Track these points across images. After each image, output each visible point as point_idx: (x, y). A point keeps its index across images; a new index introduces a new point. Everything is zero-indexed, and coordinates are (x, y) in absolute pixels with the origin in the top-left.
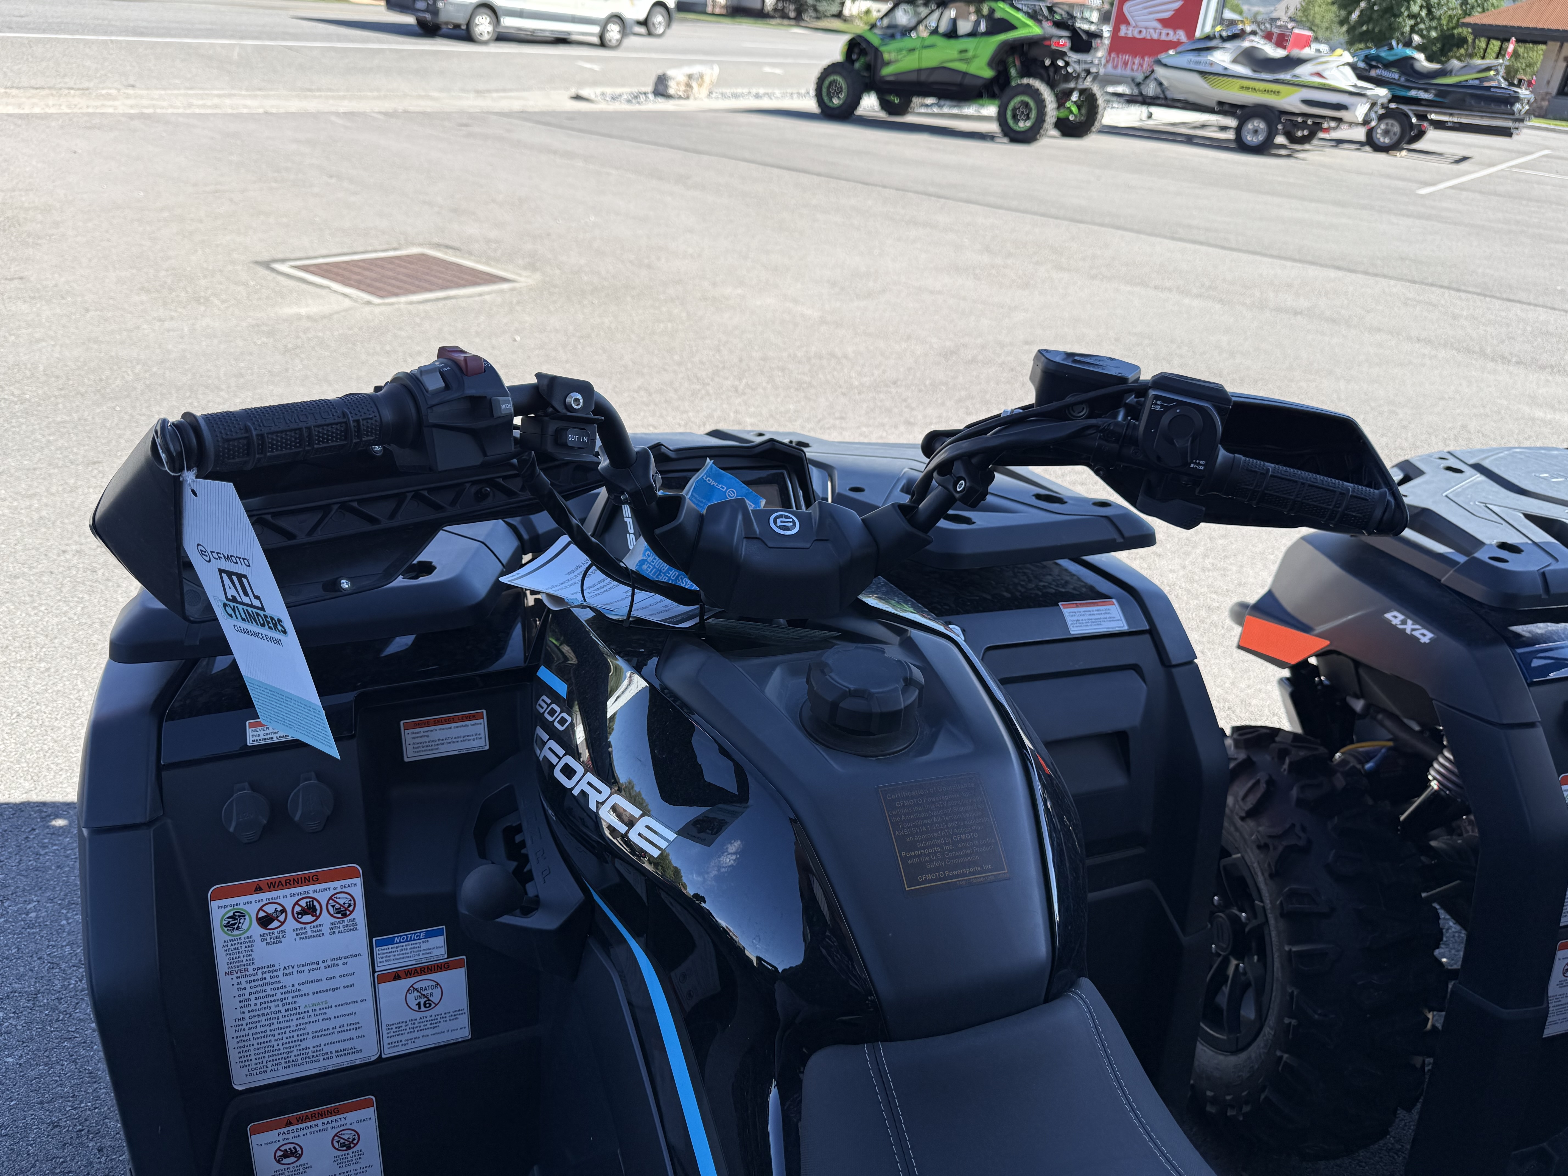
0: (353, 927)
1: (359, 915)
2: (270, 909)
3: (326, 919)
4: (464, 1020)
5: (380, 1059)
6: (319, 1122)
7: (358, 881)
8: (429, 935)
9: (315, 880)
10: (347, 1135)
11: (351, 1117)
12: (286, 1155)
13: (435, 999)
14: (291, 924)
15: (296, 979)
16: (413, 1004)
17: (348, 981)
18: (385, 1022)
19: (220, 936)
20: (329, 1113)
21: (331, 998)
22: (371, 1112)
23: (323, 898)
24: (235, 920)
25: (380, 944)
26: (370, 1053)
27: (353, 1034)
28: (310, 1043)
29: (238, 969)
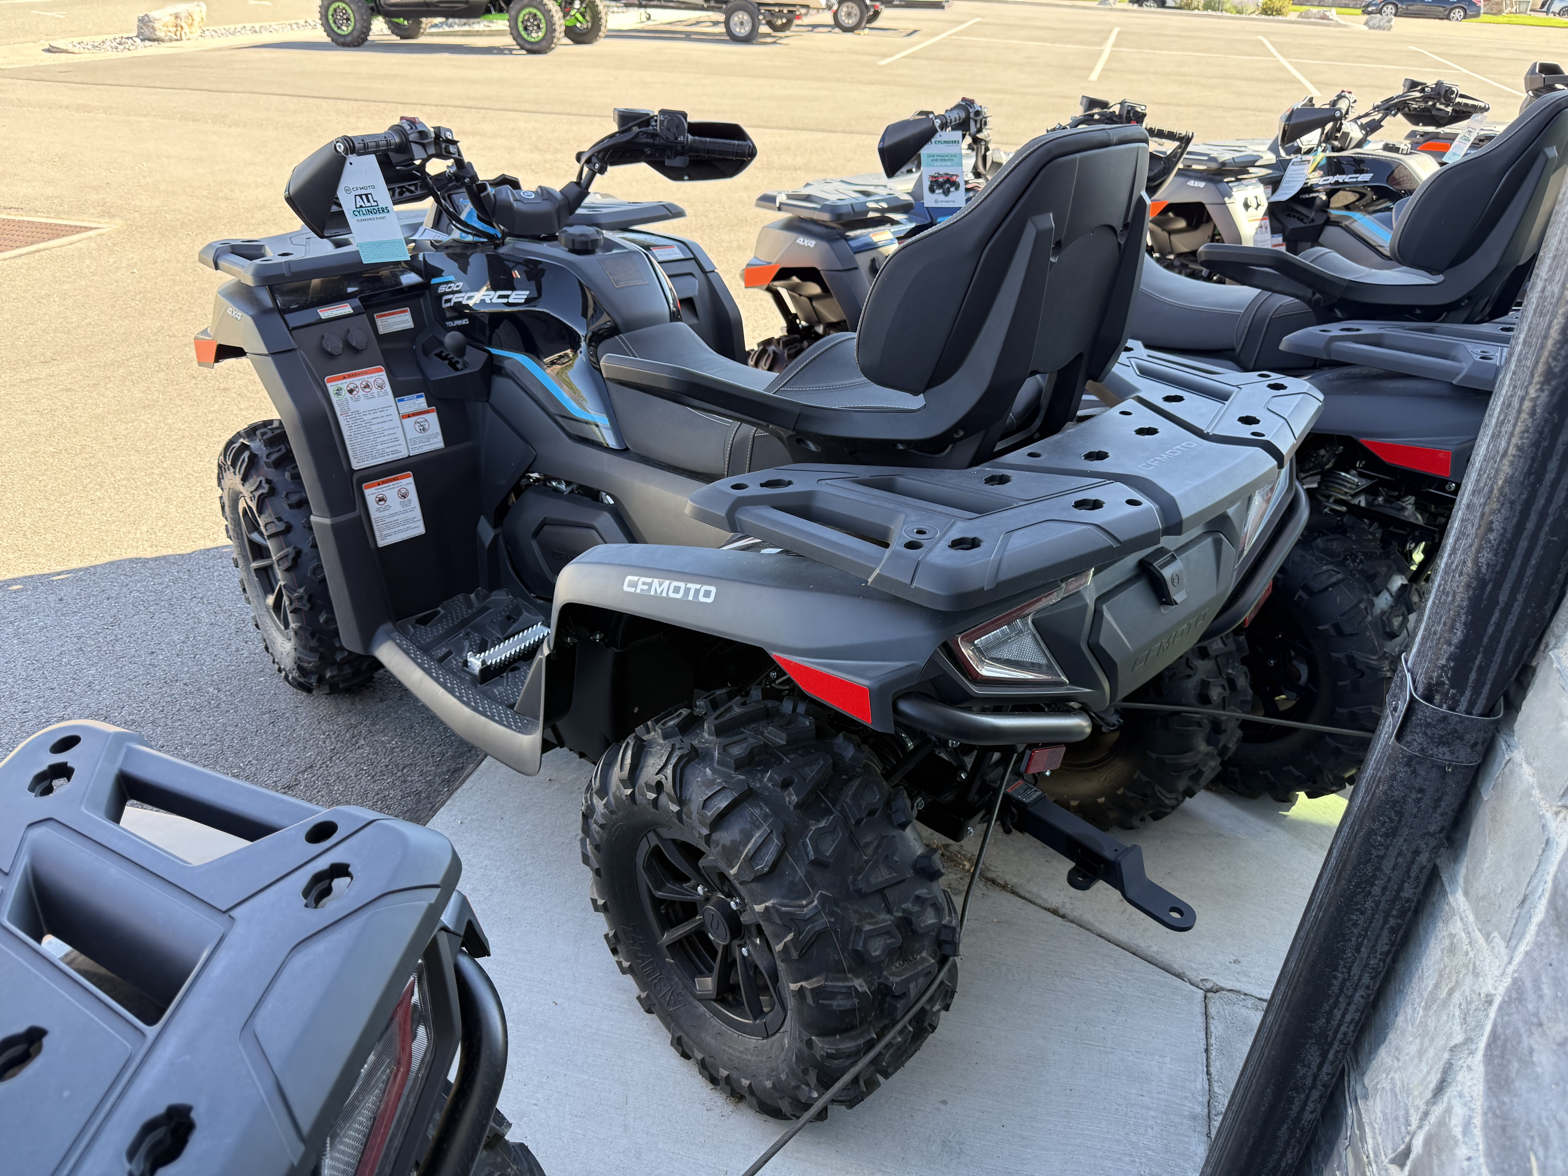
0: (386, 394)
1: (388, 387)
2: (352, 386)
3: (375, 390)
4: (440, 438)
5: (409, 456)
6: (391, 484)
7: (384, 373)
8: (418, 397)
9: (366, 373)
10: (403, 491)
11: (404, 482)
12: (380, 500)
13: (426, 427)
14: (361, 393)
15: (369, 417)
16: (418, 429)
17: (390, 418)
18: (408, 438)
19: (334, 399)
20: (395, 480)
21: (385, 426)
22: (411, 480)
23: (371, 381)
24: (339, 391)
25: (399, 401)
26: (404, 454)
27: (396, 443)
28: (380, 447)
29: (345, 413)
